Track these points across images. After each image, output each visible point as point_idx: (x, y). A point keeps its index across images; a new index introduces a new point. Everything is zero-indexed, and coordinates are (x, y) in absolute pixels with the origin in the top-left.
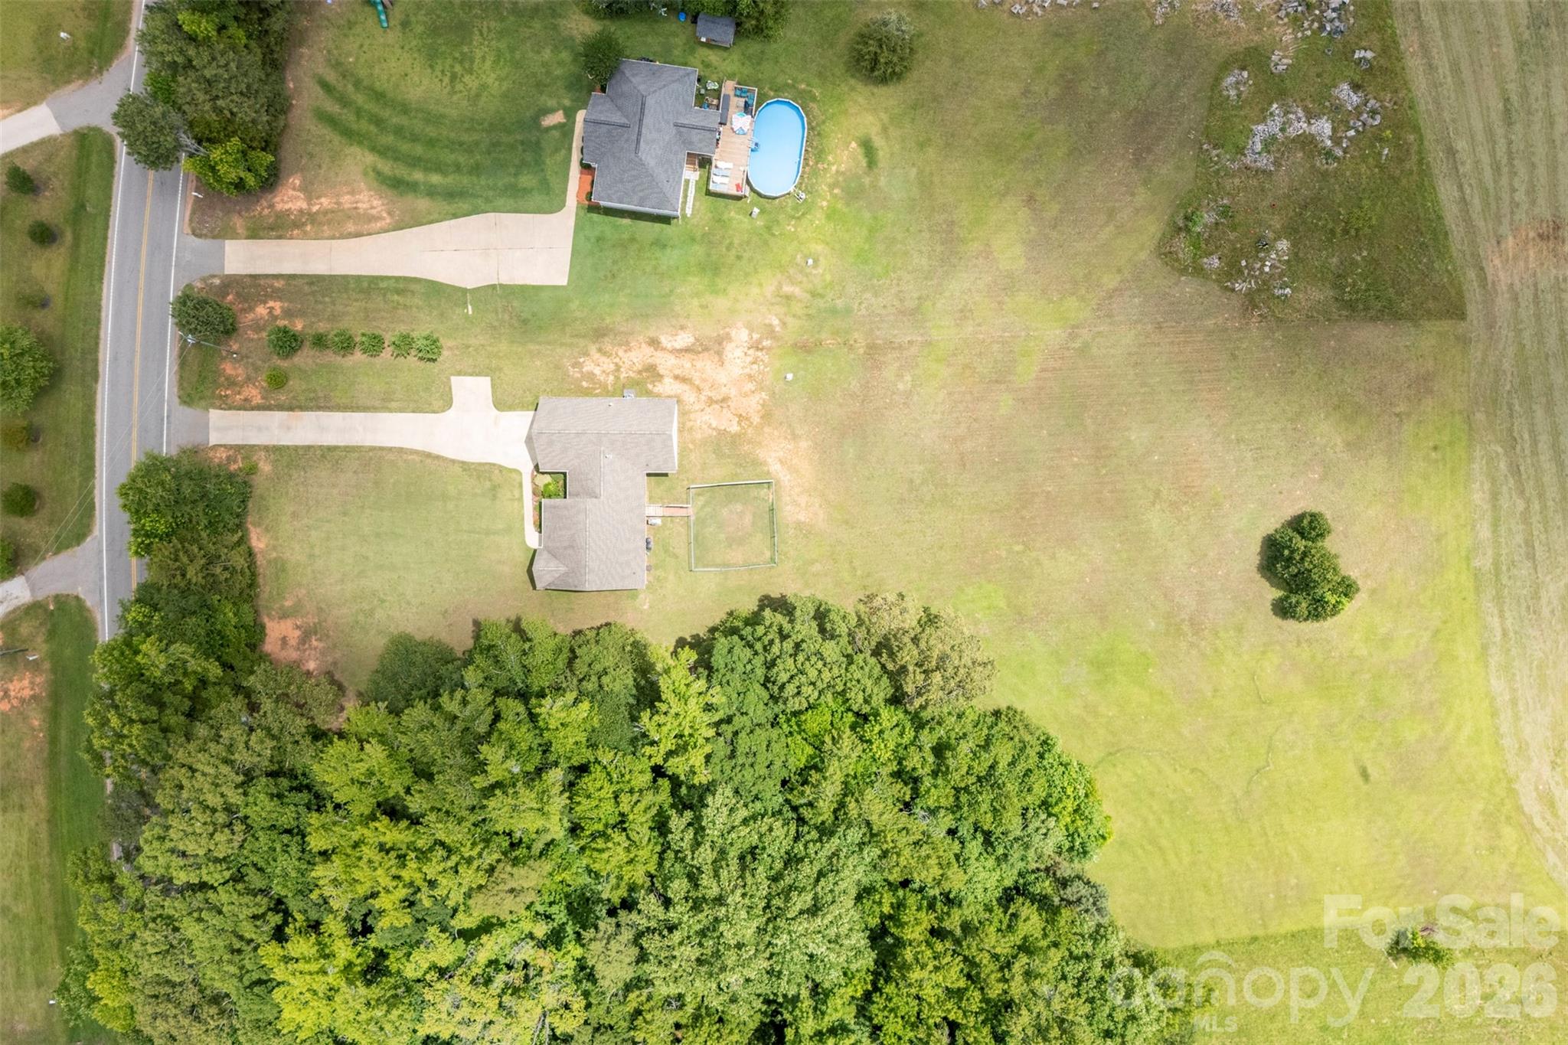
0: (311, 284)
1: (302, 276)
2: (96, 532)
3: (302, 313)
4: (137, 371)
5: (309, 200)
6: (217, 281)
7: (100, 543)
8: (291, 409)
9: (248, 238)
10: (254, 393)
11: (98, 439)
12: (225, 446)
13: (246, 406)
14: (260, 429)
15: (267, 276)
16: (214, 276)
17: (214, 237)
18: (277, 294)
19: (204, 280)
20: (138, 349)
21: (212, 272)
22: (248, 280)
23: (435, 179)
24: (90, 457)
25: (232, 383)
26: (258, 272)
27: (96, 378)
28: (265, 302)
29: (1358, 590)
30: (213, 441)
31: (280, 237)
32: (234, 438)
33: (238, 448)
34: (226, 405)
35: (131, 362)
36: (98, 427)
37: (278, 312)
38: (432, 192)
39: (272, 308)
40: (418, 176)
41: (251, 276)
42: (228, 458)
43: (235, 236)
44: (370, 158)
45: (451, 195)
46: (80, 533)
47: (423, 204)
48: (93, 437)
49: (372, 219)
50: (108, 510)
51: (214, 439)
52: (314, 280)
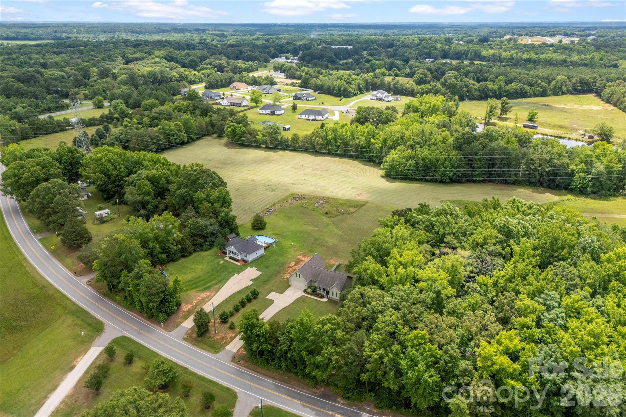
2: (237, 391)
4: (196, 359)
5: (190, 304)
6: (190, 331)
7: (242, 392)
9: (186, 320)
10: (231, 335)
11: (206, 377)
12: (240, 348)
13: (233, 338)
17: (177, 328)
19: (186, 334)
20: (188, 356)
21: (186, 331)
23: (213, 282)
24: (210, 381)
25: (223, 338)
27: (187, 369)
32: (239, 346)
34: (229, 343)
35: (191, 359)
36: (202, 375)
38: (216, 284)
40: (209, 285)
42: (244, 350)
43: (182, 322)
44: (194, 290)
45: (220, 281)
46: (234, 396)
47: (217, 286)
48: (204, 378)
49: (209, 296)
50: (232, 384)
51: (235, 351)
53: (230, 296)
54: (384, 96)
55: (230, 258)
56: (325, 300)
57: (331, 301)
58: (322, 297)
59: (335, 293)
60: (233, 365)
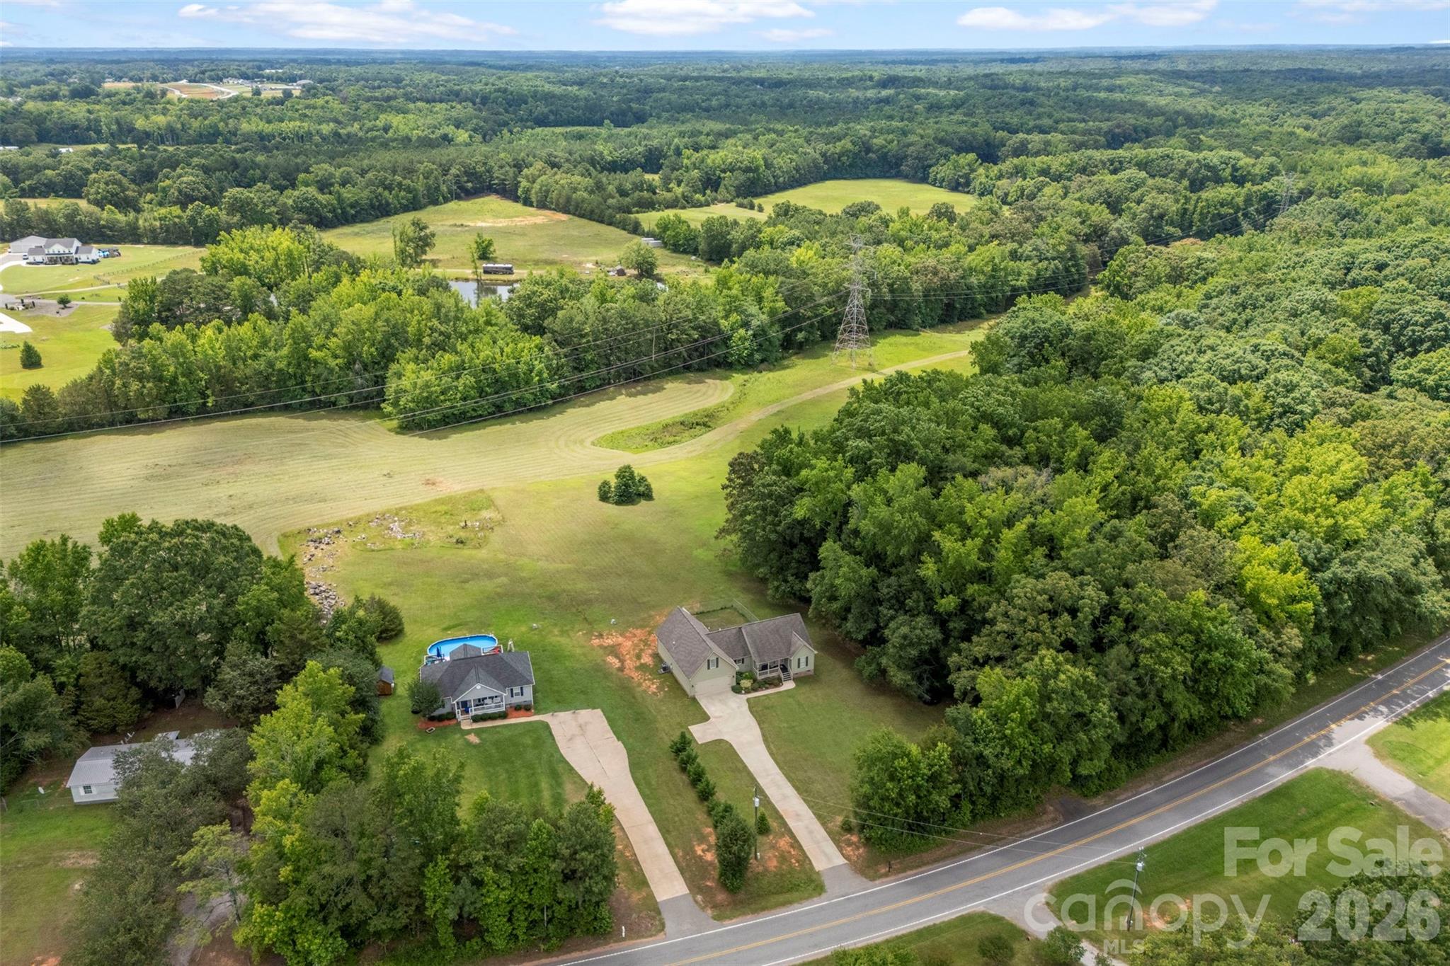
0: (668, 831)
1: (665, 839)
2: (981, 909)
3: (697, 831)
4: (818, 928)
6: (699, 898)
7: (988, 903)
8: (781, 817)
9: (648, 886)
10: (784, 843)
12: (841, 851)
13: (796, 844)
14: (811, 832)
15: (677, 862)
16: (696, 902)
17: (659, 913)
18: (689, 851)
21: (693, 903)
22: (687, 875)
23: (545, 785)
25: (783, 858)
26: (676, 869)
28: (700, 857)
29: (629, 467)
30: (842, 861)
31: (637, 863)
32: (830, 847)
33: (837, 843)
34: (804, 859)
35: (811, 934)
37: (705, 847)
39: (703, 851)
41: (682, 873)
42: (849, 845)
43: (651, 896)
50: (955, 907)
51: (841, 861)
52: (664, 831)
53: (637, 785)
54: (73, 251)
55: (476, 719)
56: (789, 685)
57: (799, 680)
58: (776, 682)
59: (803, 661)
60: (883, 884)
